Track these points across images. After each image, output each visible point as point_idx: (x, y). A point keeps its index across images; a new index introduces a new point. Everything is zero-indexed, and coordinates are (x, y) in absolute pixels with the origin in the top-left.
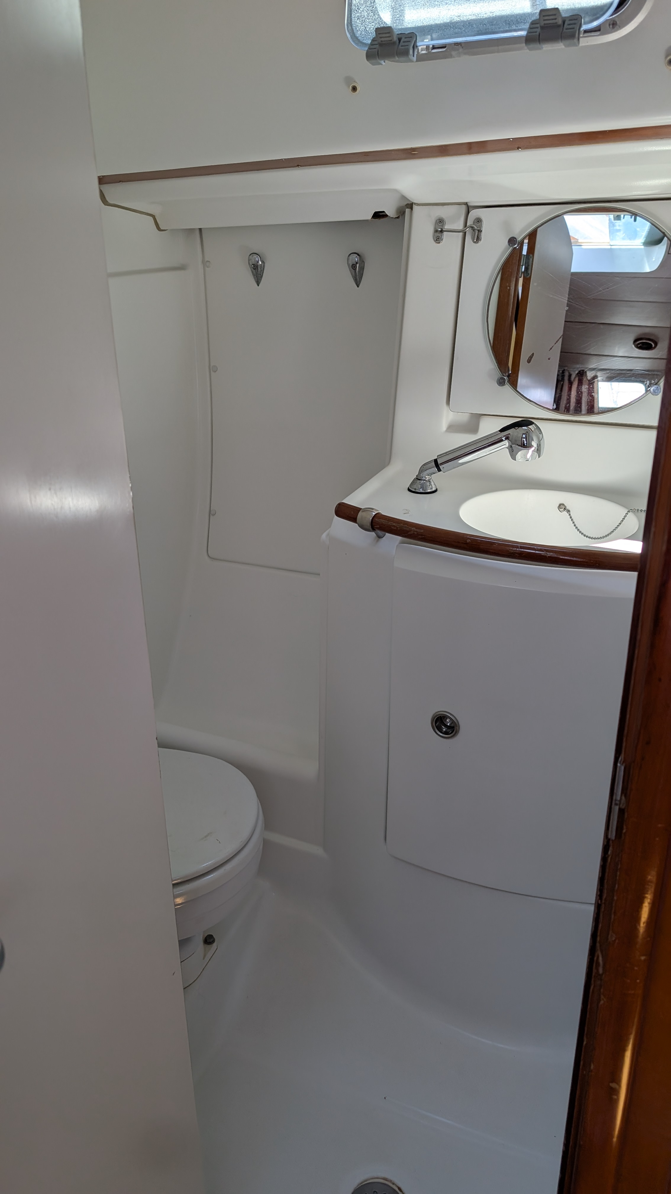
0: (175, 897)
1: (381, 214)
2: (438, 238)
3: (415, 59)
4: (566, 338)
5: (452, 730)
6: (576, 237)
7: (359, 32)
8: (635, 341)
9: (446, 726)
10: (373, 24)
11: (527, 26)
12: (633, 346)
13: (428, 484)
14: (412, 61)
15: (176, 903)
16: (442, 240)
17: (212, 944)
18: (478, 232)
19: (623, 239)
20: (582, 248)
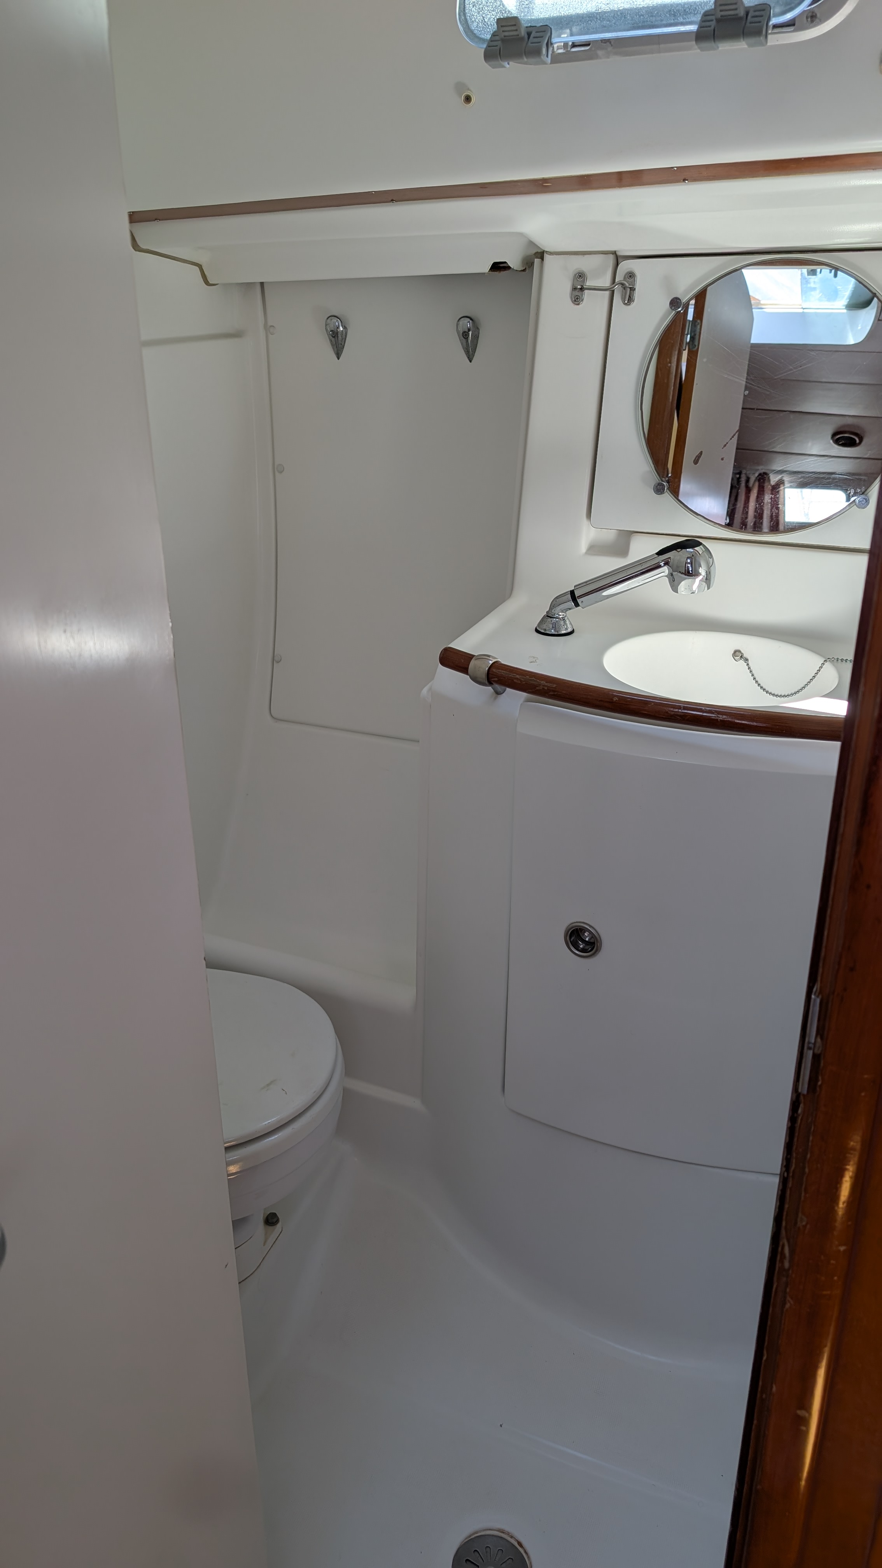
0: (229, 1164)
1: (501, 265)
2: (577, 298)
3: (549, 60)
4: (743, 432)
5: (592, 946)
6: (757, 297)
7: (475, 24)
8: (834, 435)
9: (584, 941)
10: (494, 13)
11: (698, 18)
12: (831, 441)
13: (562, 623)
14: (544, 63)
15: (228, 1173)
16: (582, 300)
17: (275, 1225)
18: (630, 290)
19: (820, 300)
20: (764, 312)
